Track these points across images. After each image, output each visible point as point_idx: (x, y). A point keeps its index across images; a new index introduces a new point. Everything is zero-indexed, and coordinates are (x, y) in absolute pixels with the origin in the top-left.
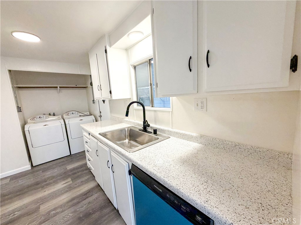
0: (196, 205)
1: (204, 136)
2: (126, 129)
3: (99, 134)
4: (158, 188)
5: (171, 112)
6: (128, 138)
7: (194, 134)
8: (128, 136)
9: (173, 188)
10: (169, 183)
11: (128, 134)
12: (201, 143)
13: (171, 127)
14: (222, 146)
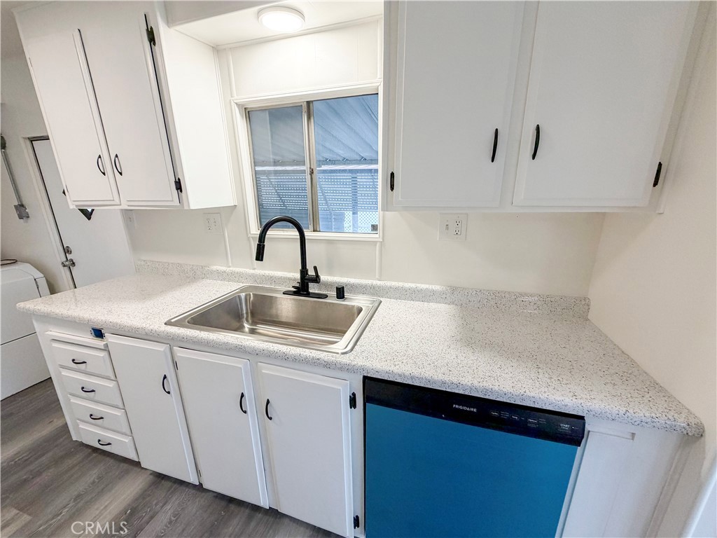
0: (563, 407)
1: (456, 288)
2: (243, 295)
3: (168, 323)
4: (465, 408)
5: (378, 244)
6: (247, 321)
7: (437, 287)
8: (247, 313)
9: (510, 395)
10: (497, 389)
11: (247, 309)
12: (453, 303)
13: (377, 277)
14: (492, 303)
